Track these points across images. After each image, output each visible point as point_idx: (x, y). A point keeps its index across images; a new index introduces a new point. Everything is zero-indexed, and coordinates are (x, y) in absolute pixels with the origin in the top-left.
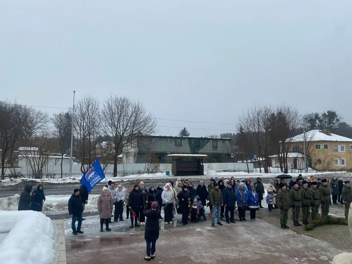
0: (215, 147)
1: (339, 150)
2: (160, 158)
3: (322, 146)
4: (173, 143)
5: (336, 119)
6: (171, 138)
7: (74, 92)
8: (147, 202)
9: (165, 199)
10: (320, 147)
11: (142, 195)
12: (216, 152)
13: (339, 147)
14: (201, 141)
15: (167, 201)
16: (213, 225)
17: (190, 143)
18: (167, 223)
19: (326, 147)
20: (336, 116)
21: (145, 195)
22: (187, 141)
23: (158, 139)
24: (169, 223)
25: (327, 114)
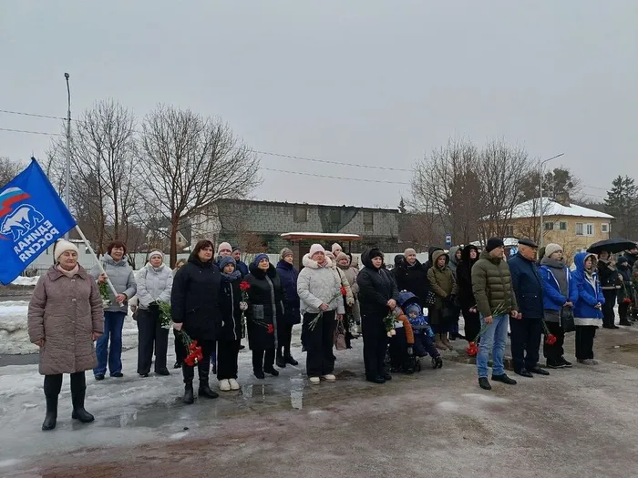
0: (369, 225)
1: (585, 234)
2: (265, 245)
3: (557, 226)
4: (290, 217)
5: (568, 182)
6: (286, 205)
7: (67, 76)
8: (244, 306)
9: (311, 296)
10: (552, 228)
11: (225, 282)
12: (369, 233)
13: (585, 226)
14: (343, 212)
15: (317, 303)
16: (484, 385)
17: (322, 216)
18: (316, 379)
19: (563, 226)
20: (569, 178)
21: (237, 282)
22: (316, 212)
23: (260, 206)
24: (322, 379)
25: (554, 174)
